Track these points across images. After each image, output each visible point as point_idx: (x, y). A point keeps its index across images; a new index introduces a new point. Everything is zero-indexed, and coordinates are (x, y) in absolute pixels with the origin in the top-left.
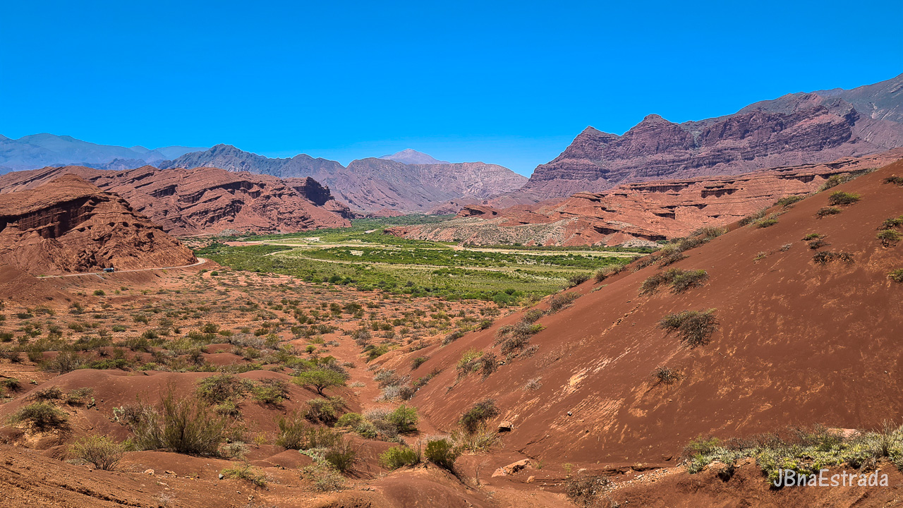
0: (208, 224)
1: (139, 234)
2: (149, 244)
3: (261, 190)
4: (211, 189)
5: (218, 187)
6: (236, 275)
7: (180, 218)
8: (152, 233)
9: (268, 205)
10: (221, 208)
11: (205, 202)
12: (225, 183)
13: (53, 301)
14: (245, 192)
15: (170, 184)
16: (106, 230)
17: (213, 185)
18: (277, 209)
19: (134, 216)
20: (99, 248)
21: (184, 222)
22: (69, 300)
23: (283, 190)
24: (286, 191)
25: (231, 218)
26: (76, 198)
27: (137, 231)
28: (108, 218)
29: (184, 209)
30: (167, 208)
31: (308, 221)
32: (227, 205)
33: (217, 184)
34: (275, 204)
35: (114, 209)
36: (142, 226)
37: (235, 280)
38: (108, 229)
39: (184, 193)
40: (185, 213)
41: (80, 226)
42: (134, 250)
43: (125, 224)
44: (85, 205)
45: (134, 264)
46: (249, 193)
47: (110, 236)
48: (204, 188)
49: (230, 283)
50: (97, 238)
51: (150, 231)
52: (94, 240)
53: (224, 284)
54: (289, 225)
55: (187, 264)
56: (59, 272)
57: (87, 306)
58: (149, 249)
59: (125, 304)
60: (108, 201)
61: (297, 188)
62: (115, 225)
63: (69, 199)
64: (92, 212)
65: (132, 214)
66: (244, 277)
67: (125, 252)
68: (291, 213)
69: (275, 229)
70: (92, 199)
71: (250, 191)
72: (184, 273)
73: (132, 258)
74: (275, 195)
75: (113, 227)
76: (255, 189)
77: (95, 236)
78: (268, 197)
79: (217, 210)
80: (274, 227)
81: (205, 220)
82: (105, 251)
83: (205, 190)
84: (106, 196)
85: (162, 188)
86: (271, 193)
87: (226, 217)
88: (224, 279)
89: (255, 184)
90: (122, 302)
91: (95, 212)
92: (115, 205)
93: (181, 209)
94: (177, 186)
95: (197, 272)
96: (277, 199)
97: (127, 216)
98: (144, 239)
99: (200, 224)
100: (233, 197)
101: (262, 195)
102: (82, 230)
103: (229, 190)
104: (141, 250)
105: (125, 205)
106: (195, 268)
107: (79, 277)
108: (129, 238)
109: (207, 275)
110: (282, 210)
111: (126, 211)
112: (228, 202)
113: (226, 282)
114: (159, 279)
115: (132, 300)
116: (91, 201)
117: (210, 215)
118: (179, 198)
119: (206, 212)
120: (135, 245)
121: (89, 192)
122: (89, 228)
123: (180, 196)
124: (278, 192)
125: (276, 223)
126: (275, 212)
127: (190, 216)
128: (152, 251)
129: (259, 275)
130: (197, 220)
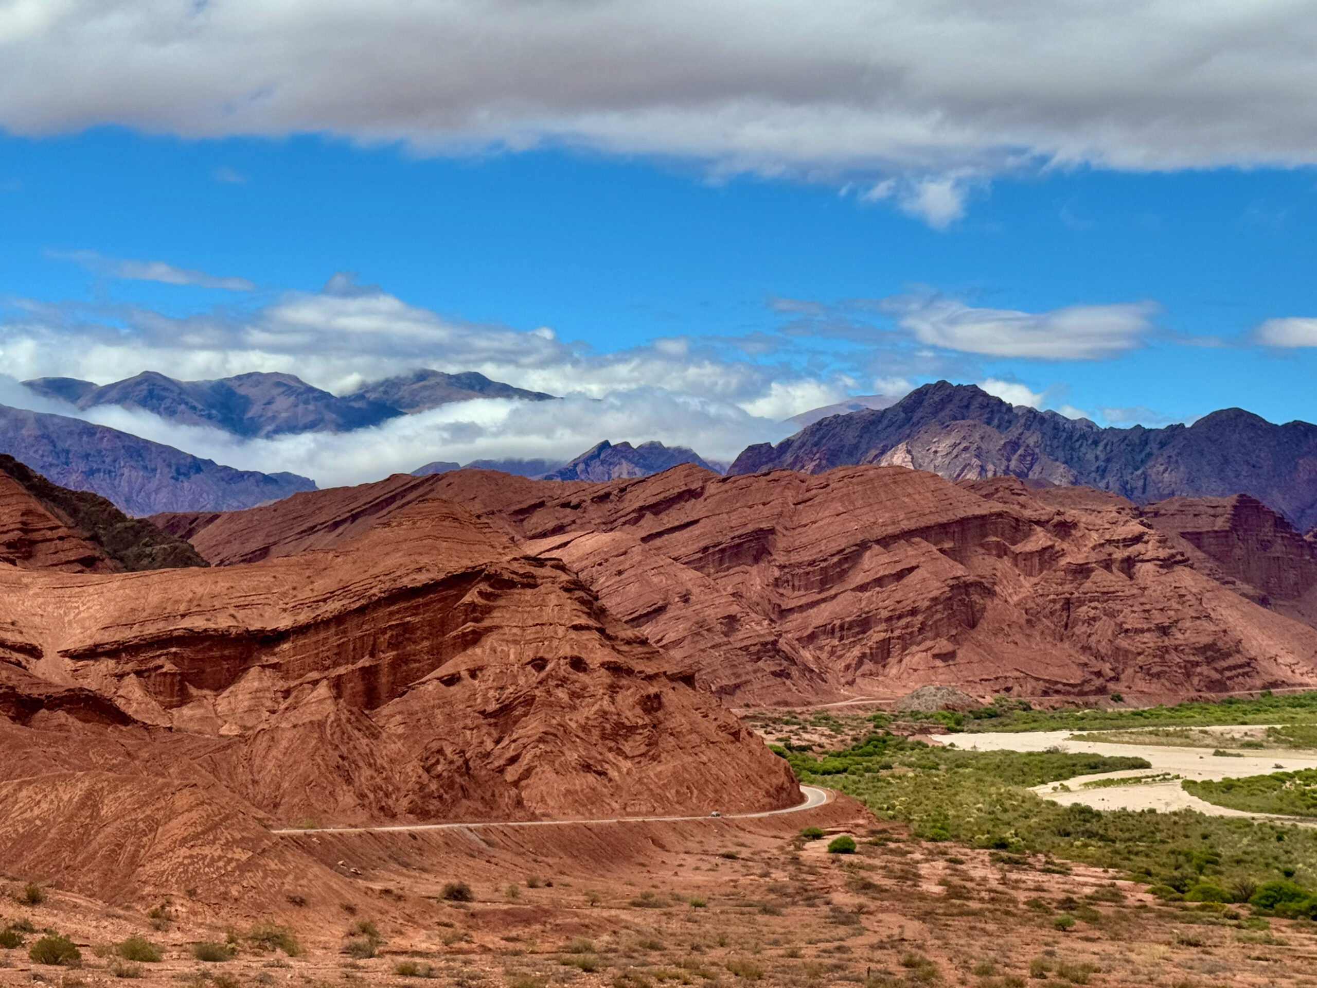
0: (868, 666)
1: (619, 698)
2: (646, 732)
3: (1059, 545)
4: (885, 542)
5: (907, 535)
6: (918, 856)
7: (774, 643)
8: (657, 696)
9: (1081, 602)
10: (914, 612)
11: (862, 588)
12: (933, 520)
13: (304, 911)
14: (1002, 552)
15: (750, 528)
16: (522, 681)
17: (891, 530)
18: (1112, 614)
19: (609, 638)
20: (497, 742)
21: (787, 658)
22: (351, 910)
23: (1139, 547)
24: (1150, 549)
25: (944, 645)
26: (442, 576)
27: (613, 689)
28: (529, 642)
29: (791, 610)
30: (734, 609)
31: (1231, 662)
32: (935, 600)
33: (905, 525)
34: (1108, 595)
35: (549, 613)
36: (629, 672)
37: (910, 875)
38: (527, 680)
39: (795, 558)
40: (793, 625)
41: (445, 670)
42: (600, 752)
43: (578, 664)
44: (467, 599)
45: (592, 800)
46: (1016, 556)
47: (529, 701)
48: (860, 537)
49: (888, 883)
50: (493, 707)
51: (652, 690)
52: (483, 713)
53: (866, 887)
54: (1158, 675)
55: (762, 809)
56: (362, 815)
57: (401, 933)
58: (643, 749)
59: (514, 934)
60: (534, 586)
61: (1195, 538)
62: (548, 668)
63: (423, 578)
64: (487, 623)
65: (601, 631)
66: (941, 864)
67: (572, 756)
68: (1164, 630)
69: (1102, 691)
70: (488, 578)
71: (1018, 548)
72: (746, 838)
73: (591, 778)
74: (1107, 565)
75: (543, 674)
76: (1040, 539)
77: (486, 701)
78: (1082, 571)
79: (900, 617)
80: (1098, 682)
81: (856, 652)
82: (511, 753)
83: (864, 546)
84: (529, 569)
85: (726, 540)
86: (1093, 557)
87: (929, 643)
88: (872, 868)
89: (1038, 523)
90: (507, 925)
91: (496, 622)
92: (553, 599)
93: (784, 613)
94: (772, 531)
95: (788, 836)
96: (1114, 580)
97: (585, 635)
98: (633, 715)
99: (841, 665)
100: (959, 570)
101: (1063, 562)
102: (452, 680)
103: (947, 545)
104: (620, 752)
105: (582, 601)
106: (787, 823)
107: (413, 836)
108: (587, 711)
109: (816, 850)
110: (1132, 621)
111: (583, 620)
112: (936, 588)
113: (877, 879)
114: (661, 856)
115: (537, 921)
116: (484, 587)
117: (876, 635)
118: (777, 573)
119: (864, 624)
120: (604, 737)
121: (481, 557)
122: (473, 674)
123: (781, 567)
124: (1119, 554)
125: (1106, 668)
126: (1105, 627)
127: (812, 637)
128: (653, 758)
129: (996, 860)
130: (832, 653)
